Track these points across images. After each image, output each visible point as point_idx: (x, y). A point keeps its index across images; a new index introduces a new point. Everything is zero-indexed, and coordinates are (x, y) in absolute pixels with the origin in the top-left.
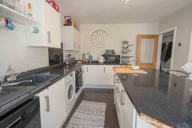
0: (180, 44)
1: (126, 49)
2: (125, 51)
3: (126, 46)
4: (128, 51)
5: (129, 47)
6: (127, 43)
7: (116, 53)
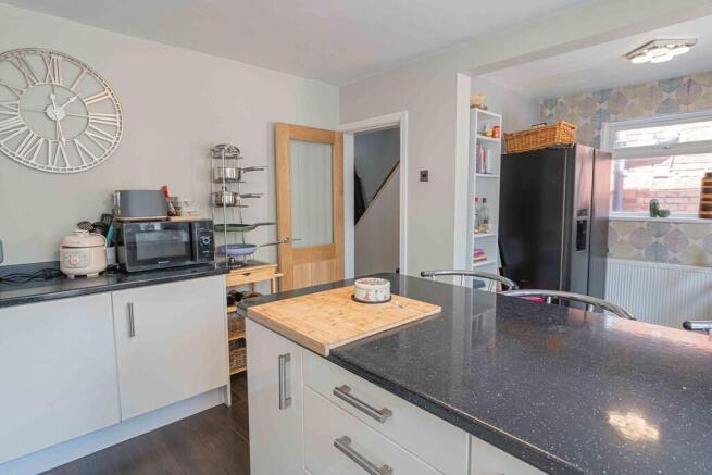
0: (424, 176)
1: (233, 187)
2: (227, 199)
3: (230, 173)
4: (244, 196)
5: (245, 176)
6: (235, 157)
7: (184, 209)
